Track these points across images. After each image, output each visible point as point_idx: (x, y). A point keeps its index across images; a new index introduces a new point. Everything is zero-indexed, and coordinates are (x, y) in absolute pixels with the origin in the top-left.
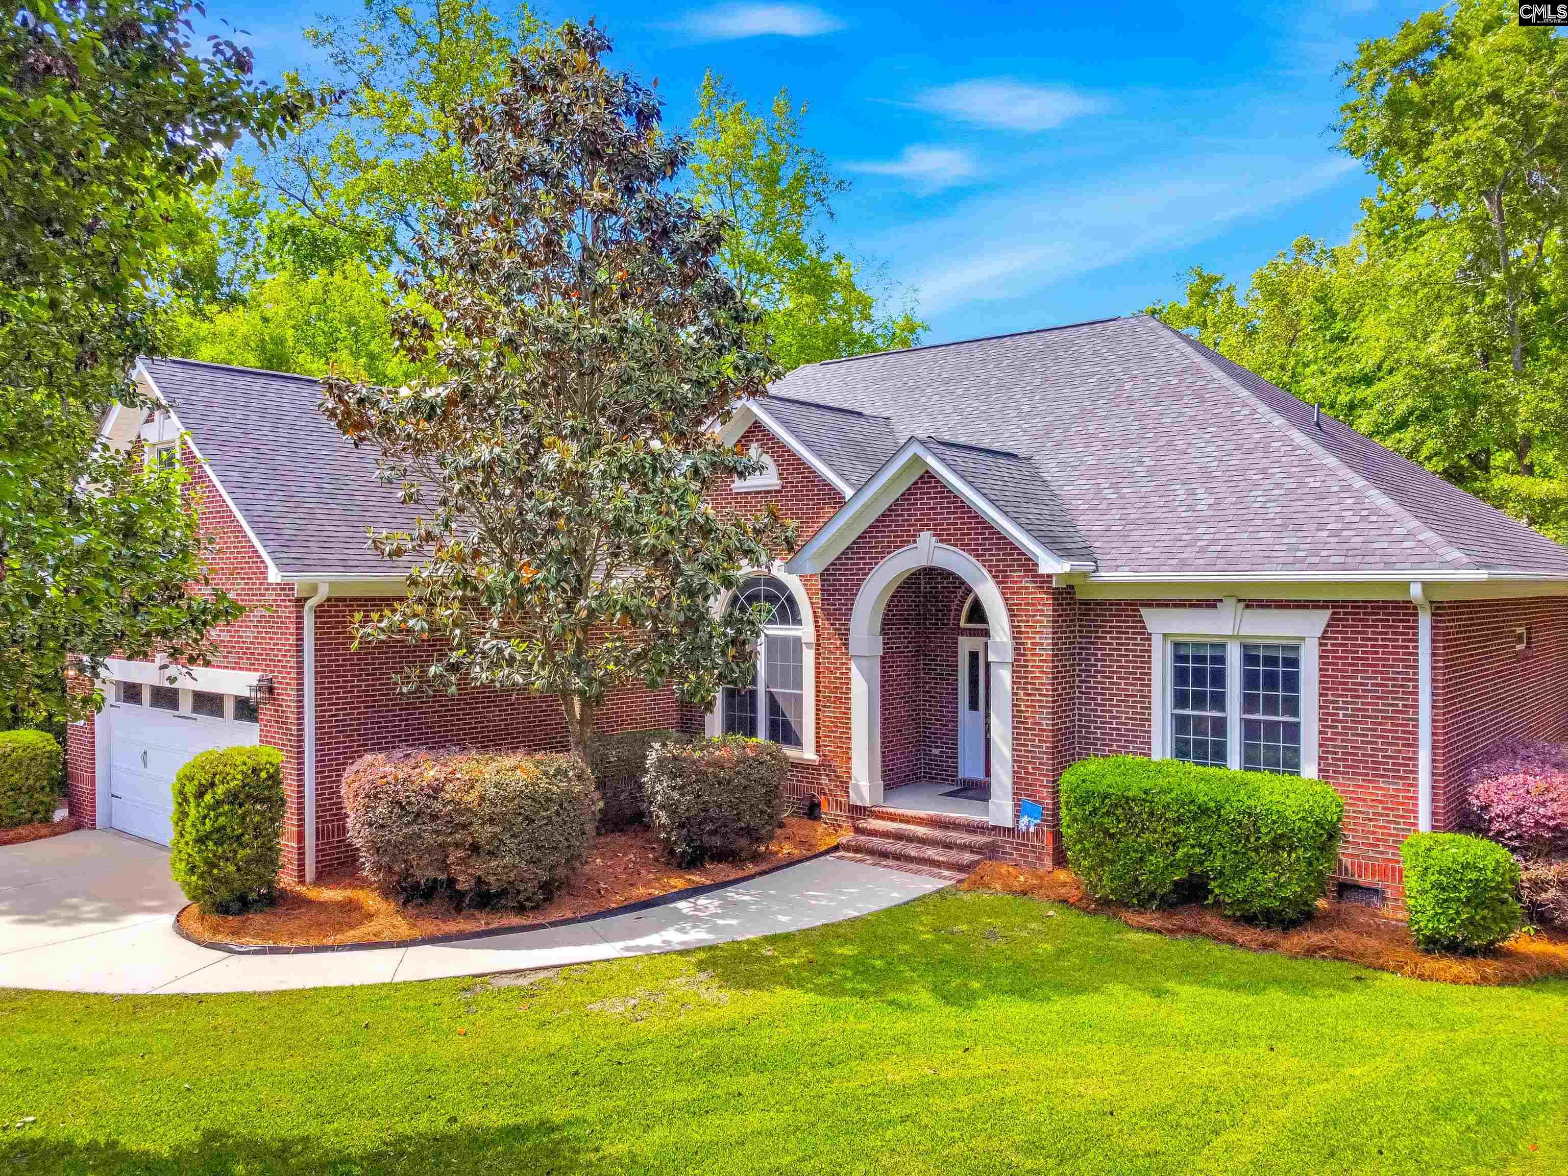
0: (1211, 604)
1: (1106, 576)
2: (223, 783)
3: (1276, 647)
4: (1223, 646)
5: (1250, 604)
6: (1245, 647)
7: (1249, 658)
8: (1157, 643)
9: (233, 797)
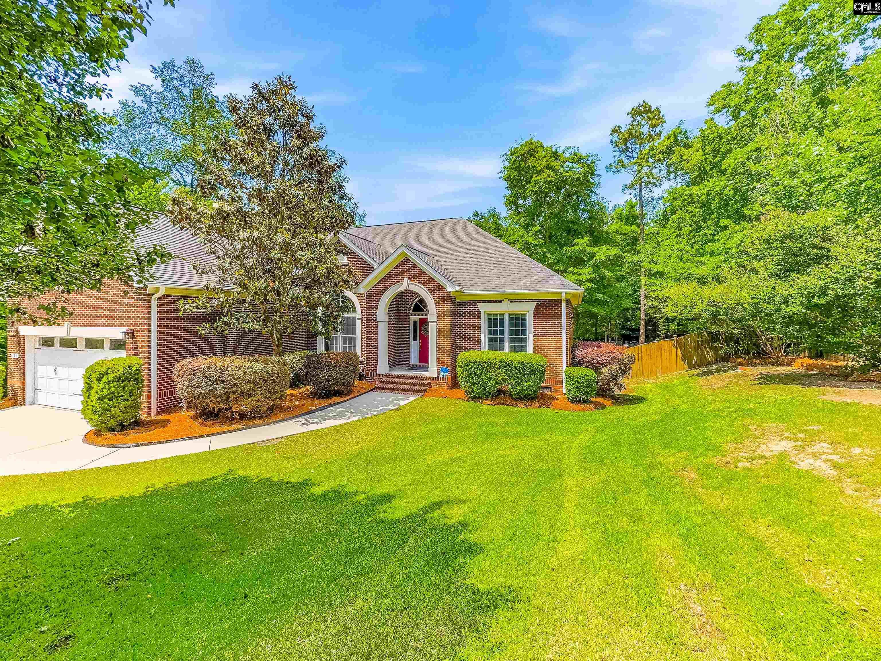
0: (500, 301)
1: (467, 292)
2: (113, 372)
3: (520, 314)
4: (503, 314)
5: (511, 301)
6: (510, 315)
7: (511, 319)
8: (482, 314)
9: (119, 379)
